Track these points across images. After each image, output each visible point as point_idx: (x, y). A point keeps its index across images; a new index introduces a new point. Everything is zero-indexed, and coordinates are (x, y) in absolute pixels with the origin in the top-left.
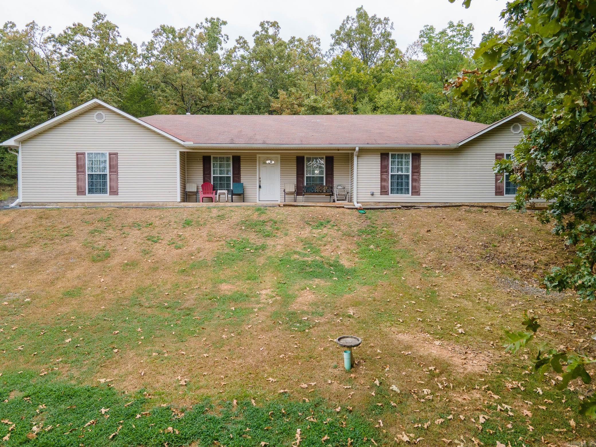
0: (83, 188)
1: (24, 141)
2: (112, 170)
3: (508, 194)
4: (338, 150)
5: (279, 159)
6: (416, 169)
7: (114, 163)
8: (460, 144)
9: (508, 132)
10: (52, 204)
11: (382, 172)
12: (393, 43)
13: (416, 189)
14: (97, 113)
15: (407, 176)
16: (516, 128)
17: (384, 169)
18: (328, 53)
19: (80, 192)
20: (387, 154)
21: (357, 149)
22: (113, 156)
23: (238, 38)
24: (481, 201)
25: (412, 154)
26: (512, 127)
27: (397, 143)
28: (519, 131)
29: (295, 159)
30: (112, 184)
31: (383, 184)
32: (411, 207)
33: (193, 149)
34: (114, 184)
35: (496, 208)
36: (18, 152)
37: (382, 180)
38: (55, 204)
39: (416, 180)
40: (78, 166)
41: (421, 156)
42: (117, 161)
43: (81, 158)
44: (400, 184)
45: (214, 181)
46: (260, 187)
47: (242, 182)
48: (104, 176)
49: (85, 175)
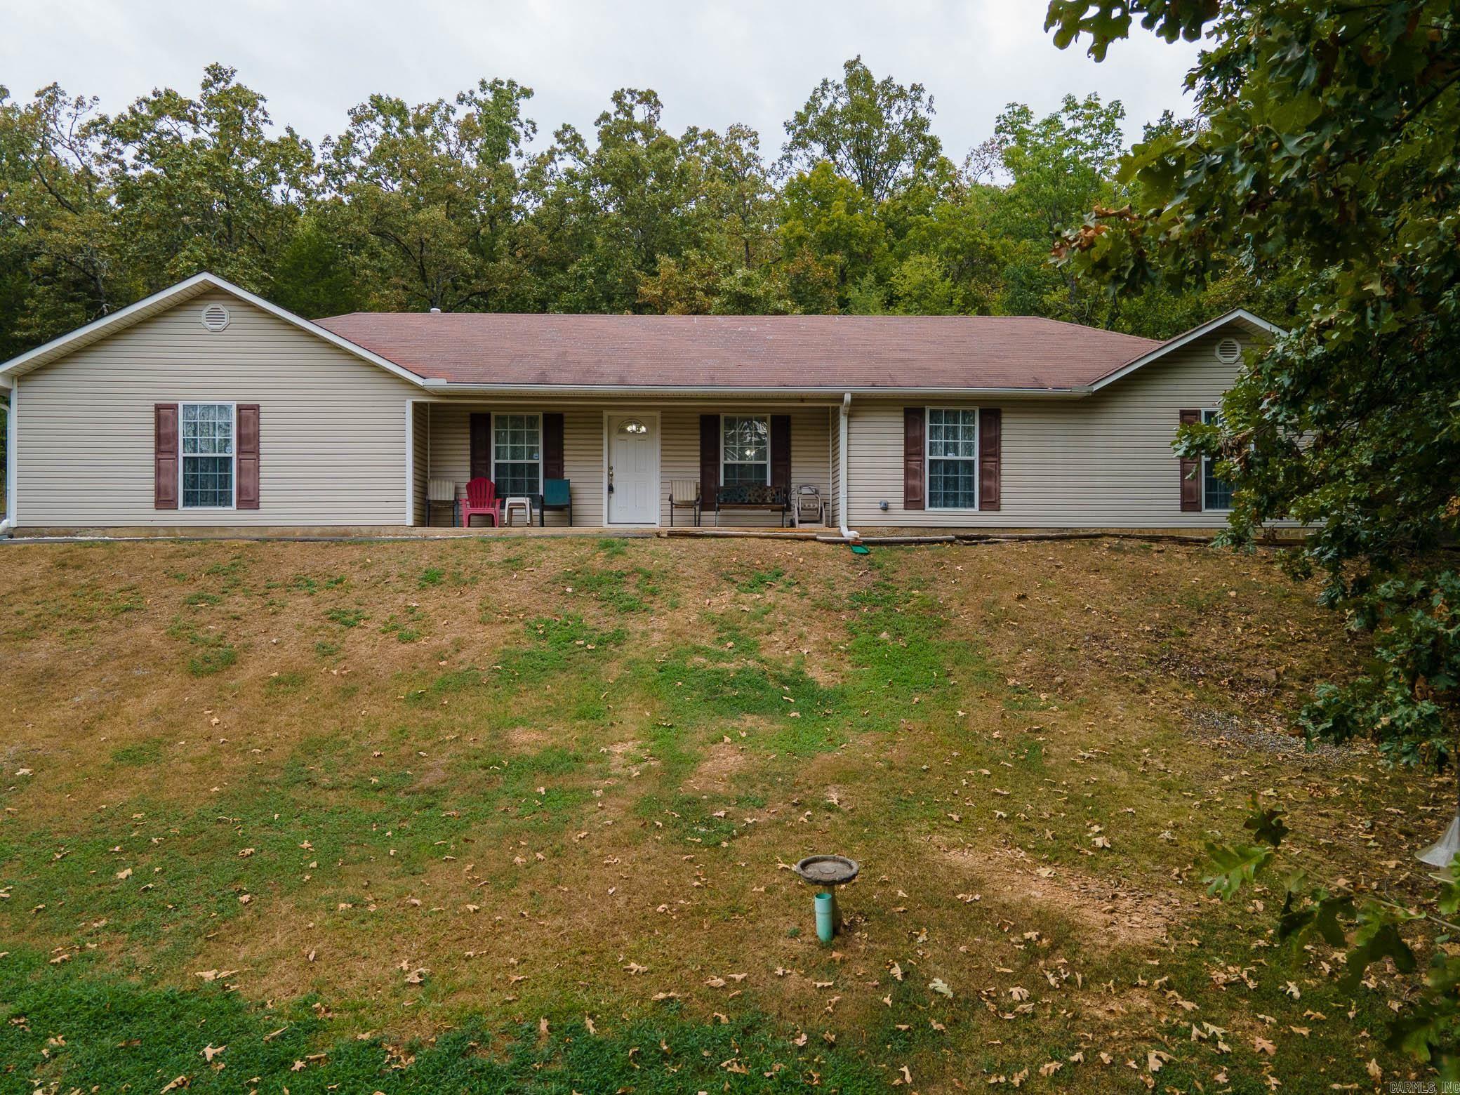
0: (170, 490)
1: (23, 377)
2: (244, 448)
3: (1212, 507)
4: (802, 400)
5: (659, 421)
6: (991, 448)
7: (251, 430)
8: (1096, 388)
9: (1210, 358)
10: (92, 531)
11: (907, 454)
12: (933, 145)
13: (990, 496)
14: (208, 308)
15: (970, 464)
16: (1227, 349)
17: (913, 448)
18: (778, 167)
19: (164, 500)
20: (921, 412)
21: (848, 397)
22: (249, 415)
23: (561, 129)
24: (1147, 525)
25: (982, 413)
26: (1217, 348)
27: (945, 385)
28: (1236, 357)
29: (698, 420)
30: (243, 482)
31: (911, 482)
32: (979, 538)
33: (447, 397)
34: (247, 482)
35: (1184, 542)
36: (8, 403)
37: (909, 473)
38: (100, 531)
39: (991, 474)
40: (159, 439)
41: (1004, 415)
42: (257, 424)
43: (166, 418)
44: (950, 483)
45: (496, 475)
46: (611, 489)
47: (567, 477)
48: (225, 462)
49: (176, 459)
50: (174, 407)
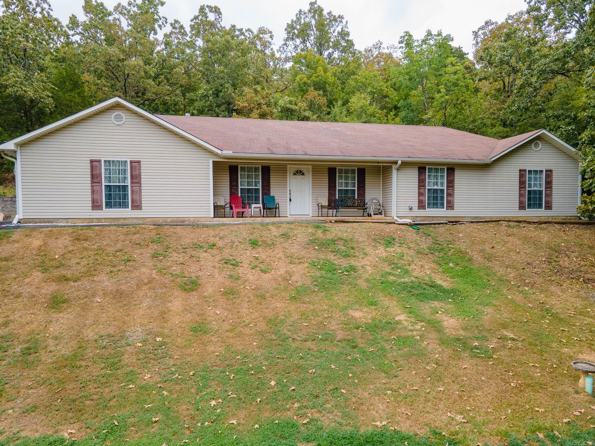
0: (99, 200)
1: (22, 145)
2: (134, 181)
3: (531, 208)
4: (378, 163)
5: (311, 170)
6: (451, 184)
7: (137, 173)
8: (493, 159)
9: (529, 149)
10: (61, 220)
11: (419, 186)
12: (350, 44)
13: (450, 204)
14: (115, 114)
15: (442, 191)
16: (537, 145)
17: (421, 183)
18: (282, 48)
19: (96, 206)
20: (425, 168)
21: (400, 162)
22: (136, 165)
24: (508, 215)
25: (448, 169)
26: (533, 144)
27: (434, 157)
28: (539, 148)
29: (327, 170)
30: (134, 196)
31: (421, 198)
32: (456, 222)
33: (228, 159)
34: (136, 197)
35: (529, 223)
36: (16, 159)
37: (420, 194)
38: (65, 221)
39: (450, 195)
40: (93, 176)
41: (455, 170)
42: (140, 170)
43: (96, 166)
44: (435, 198)
45: (241, 194)
46: (290, 200)
47: (272, 194)
48: (125, 187)
49: (101, 186)
50: (99, 161)
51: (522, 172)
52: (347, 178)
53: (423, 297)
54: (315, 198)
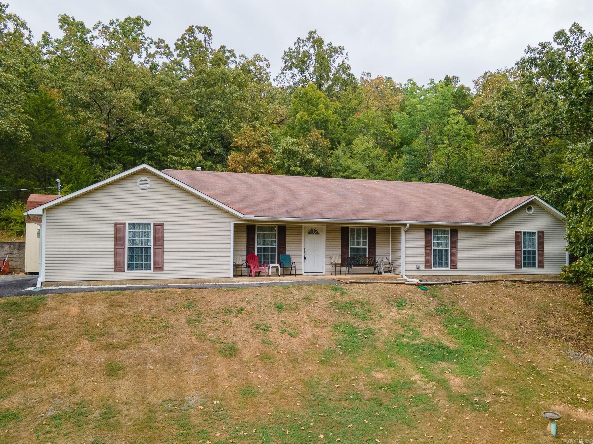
0: (122, 263)
1: (48, 209)
2: (157, 243)
3: (526, 267)
5: (325, 229)
6: (454, 244)
7: (160, 235)
8: (492, 222)
9: (523, 212)
10: (82, 283)
11: (426, 247)
13: (454, 263)
14: (141, 179)
15: (446, 251)
16: (530, 209)
17: (428, 244)
19: (118, 267)
20: (431, 230)
21: (408, 225)
22: (159, 228)
24: (505, 274)
25: (451, 230)
26: (526, 209)
28: (532, 212)
29: (340, 229)
30: (156, 258)
31: (427, 258)
34: (158, 259)
37: (427, 254)
38: (86, 283)
39: (454, 255)
40: (116, 239)
41: (458, 232)
42: (163, 232)
43: (120, 229)
44: (440, 258)
45: (258, 252)
46: (305, 258)
47: (288, 253)
48: (148, 250)
49: (124, 248)
50: (124, 224)
51: (518, 234)
52: (358, 237)
53: (433, 358)
54: (329, 256)
